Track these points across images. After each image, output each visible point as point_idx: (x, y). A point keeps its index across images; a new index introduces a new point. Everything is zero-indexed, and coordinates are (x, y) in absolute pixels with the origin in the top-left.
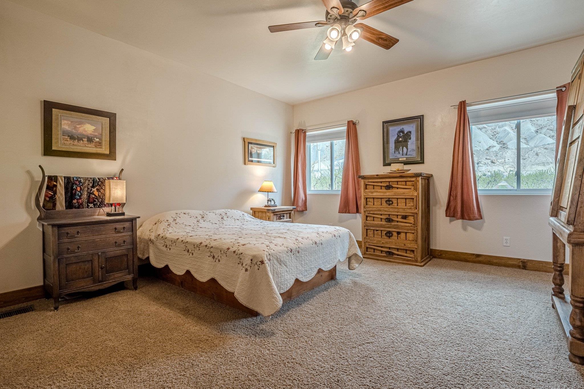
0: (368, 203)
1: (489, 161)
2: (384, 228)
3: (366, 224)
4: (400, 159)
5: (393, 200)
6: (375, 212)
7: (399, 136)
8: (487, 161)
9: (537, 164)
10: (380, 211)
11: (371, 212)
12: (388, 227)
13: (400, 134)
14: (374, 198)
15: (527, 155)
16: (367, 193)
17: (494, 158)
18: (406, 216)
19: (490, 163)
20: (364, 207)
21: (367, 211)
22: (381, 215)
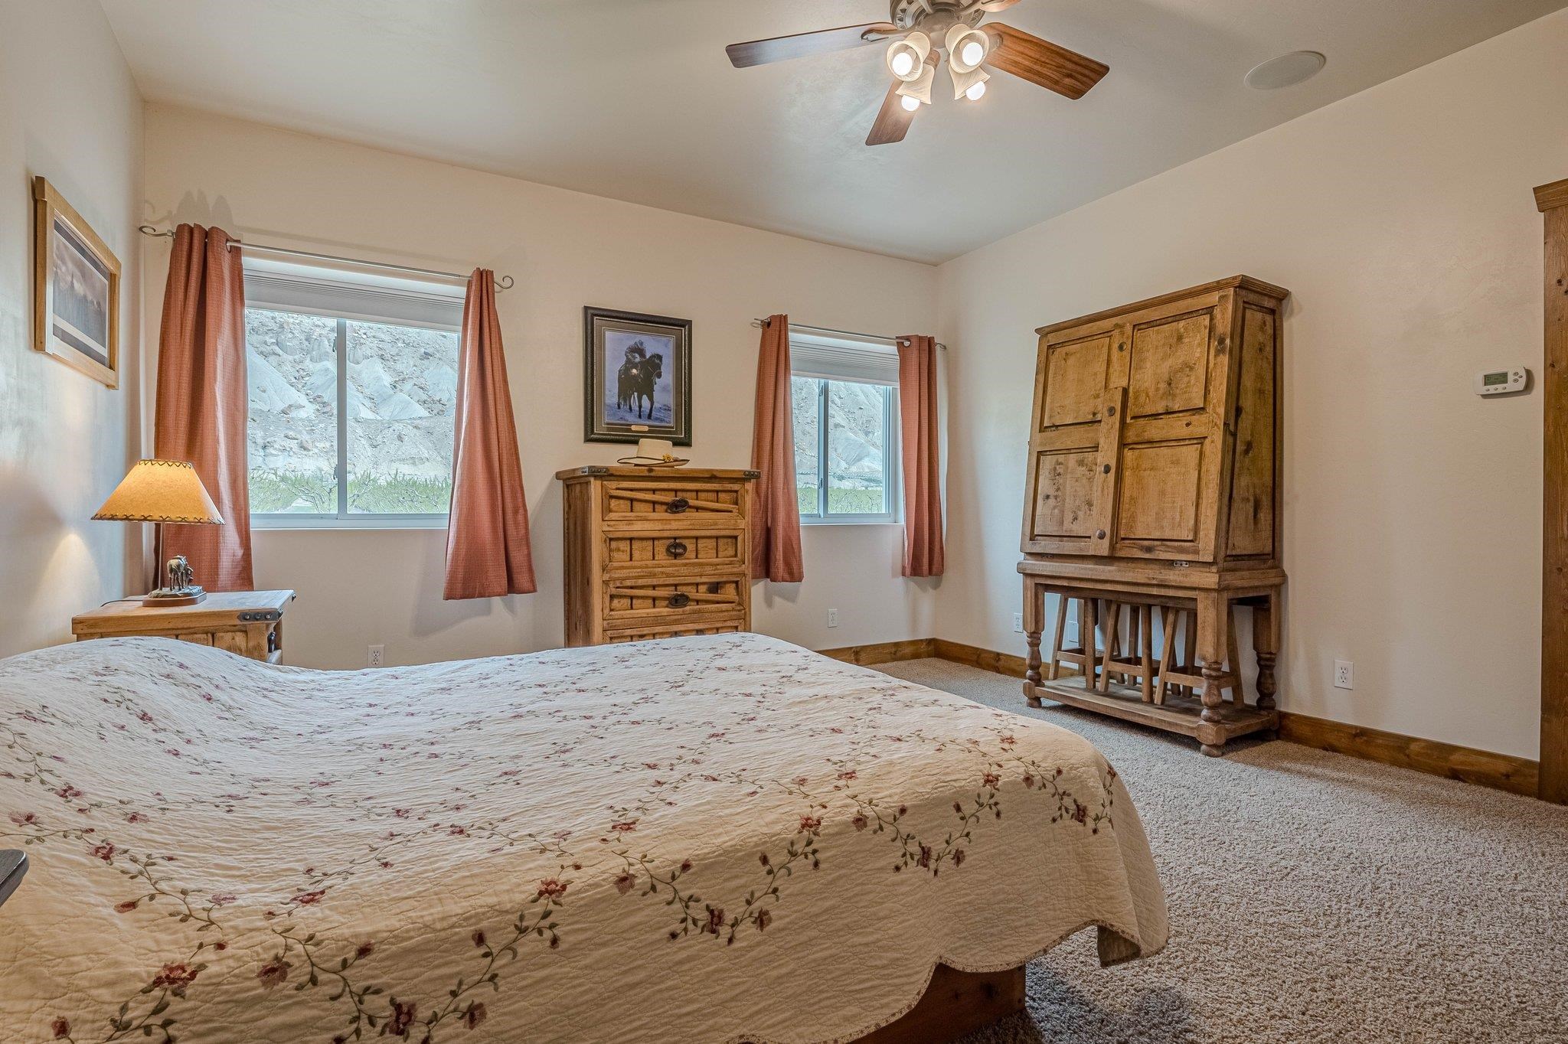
0: (615, 555)
1: (294, 444)
2: (666, 624)
3: (608, 624)
4: (633, 428)
5: (685, 542)
6: (640, 582)
7: (630, 364)
8: (288, 443)
9: (400, 461)
10: (653, 575)
11: (628, 583)
12: (676, 620)
13: (635, 358)
14: (631, 539)
15: (379, 438)
16: (612, 523)
17: (305, 437)
18: (718, 583)
19: (296, 448)
20: (603, 570)
21: (615, 580)
22: (654, 587)
